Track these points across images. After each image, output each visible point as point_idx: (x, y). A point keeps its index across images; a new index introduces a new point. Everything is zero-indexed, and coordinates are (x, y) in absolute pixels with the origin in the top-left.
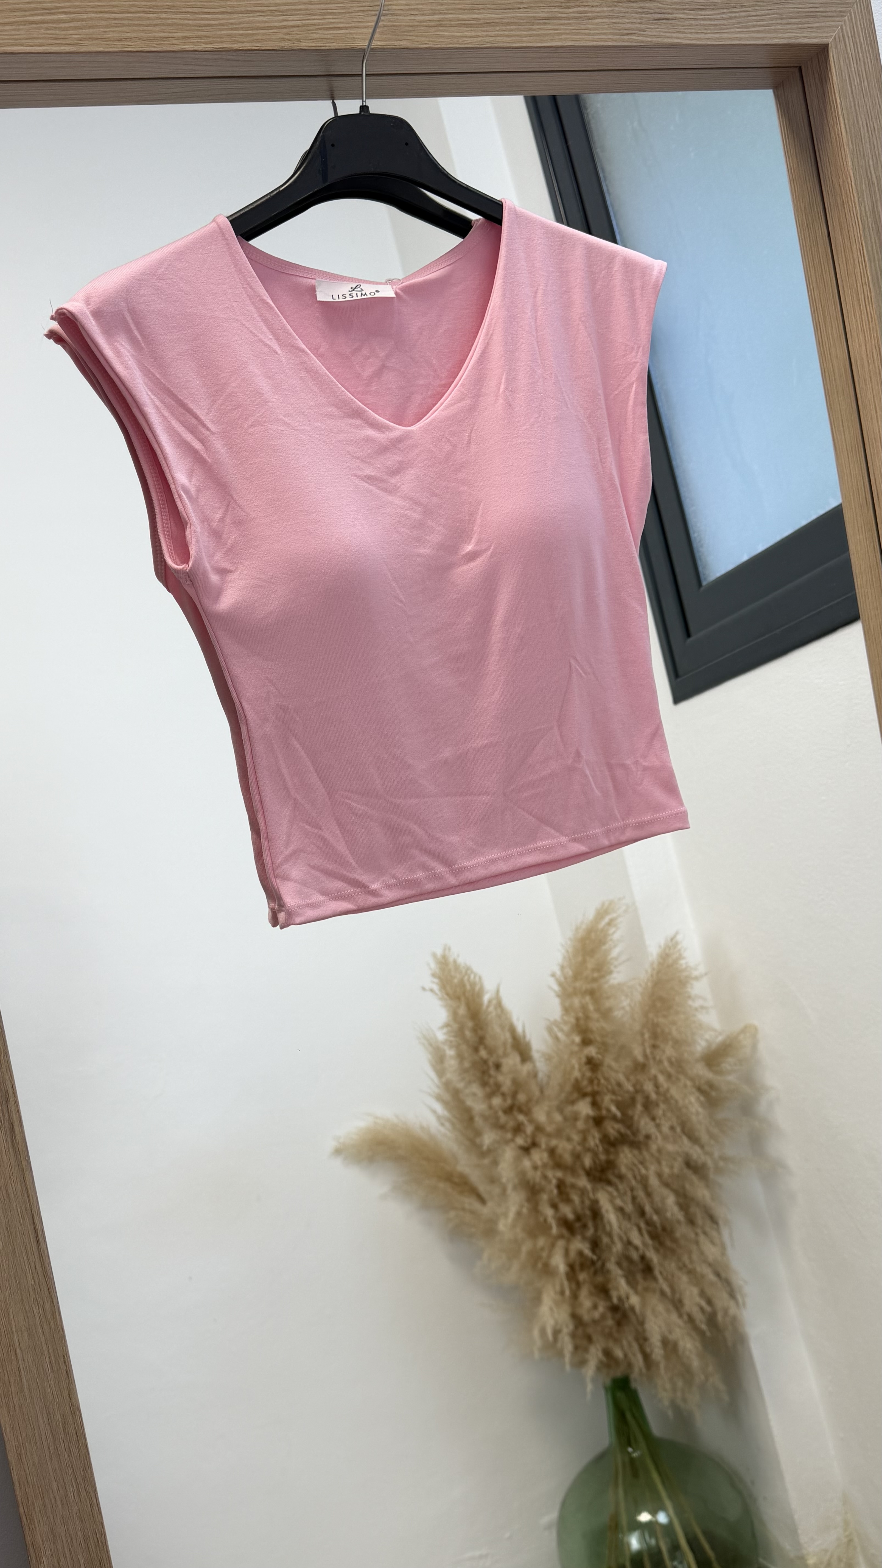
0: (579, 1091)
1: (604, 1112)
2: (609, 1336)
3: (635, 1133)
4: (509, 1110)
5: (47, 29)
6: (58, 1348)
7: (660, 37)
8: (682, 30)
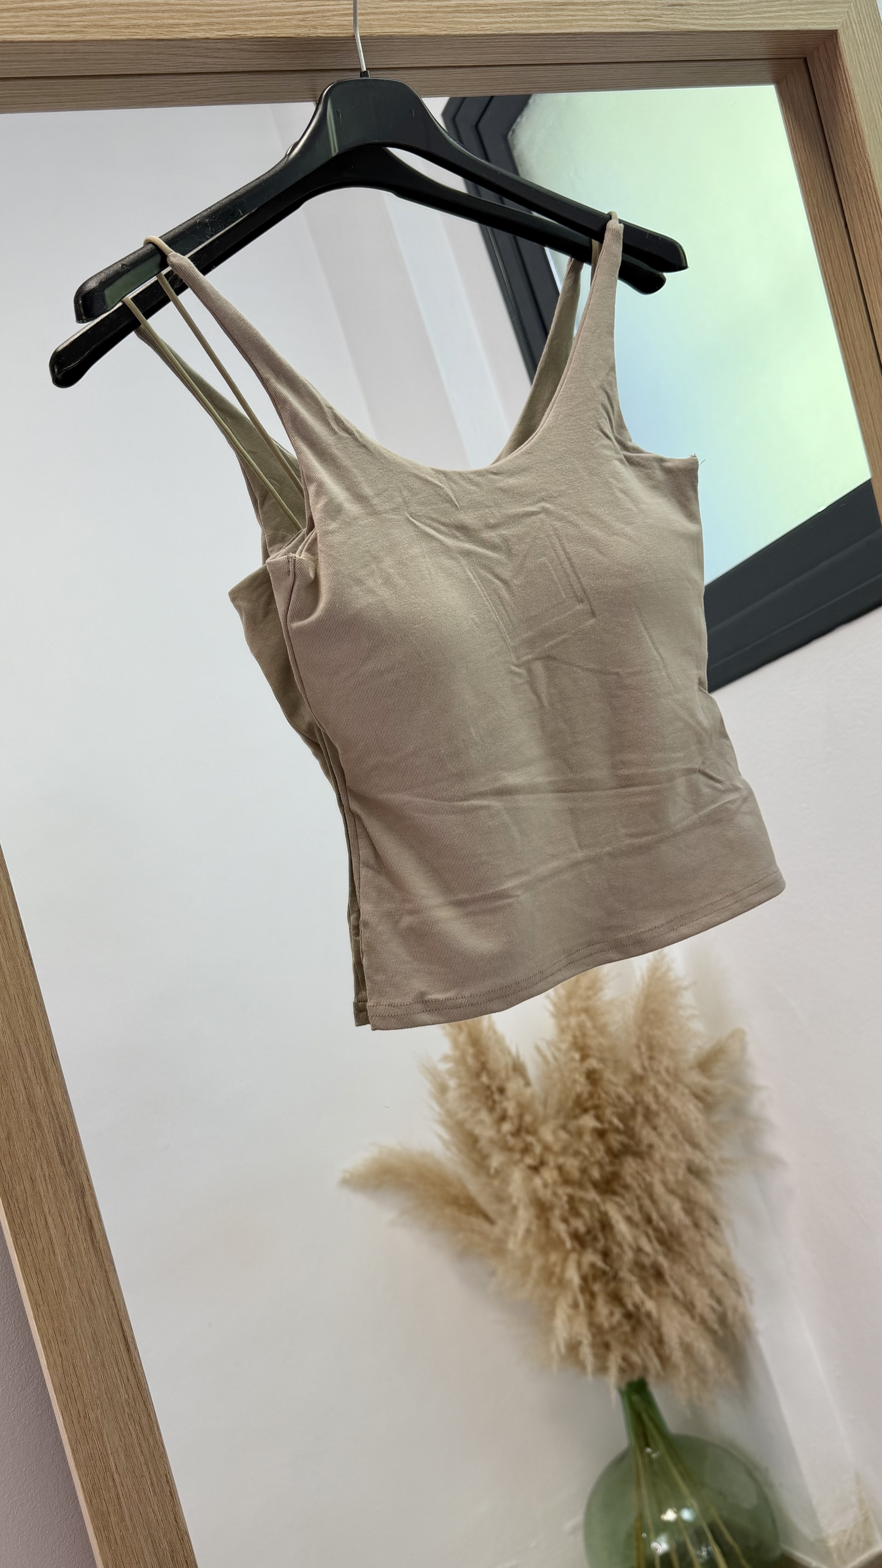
0: (581, 1107)
1: (606, 1126)
2: (626, 1343)
3: (639, 1142)
4: (517, 1133)
5: (48, 16)
6: (159, 1467)
7: (676, 23)
8: (696, 16)
